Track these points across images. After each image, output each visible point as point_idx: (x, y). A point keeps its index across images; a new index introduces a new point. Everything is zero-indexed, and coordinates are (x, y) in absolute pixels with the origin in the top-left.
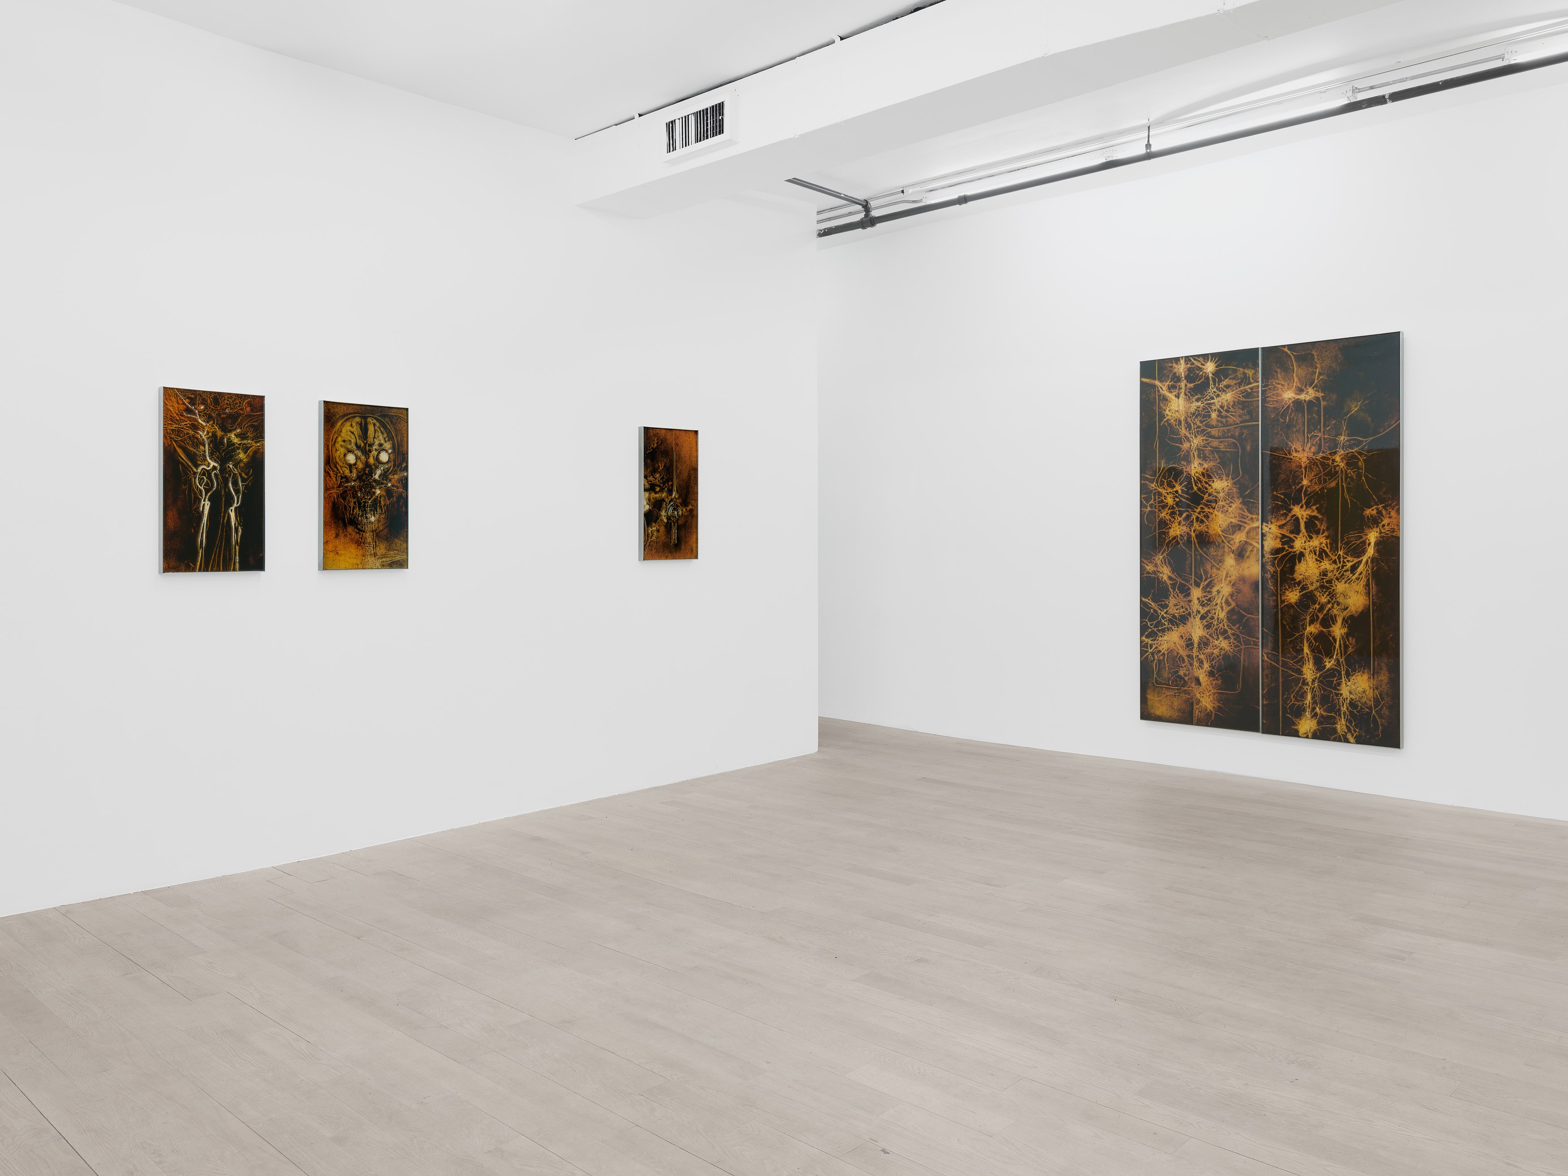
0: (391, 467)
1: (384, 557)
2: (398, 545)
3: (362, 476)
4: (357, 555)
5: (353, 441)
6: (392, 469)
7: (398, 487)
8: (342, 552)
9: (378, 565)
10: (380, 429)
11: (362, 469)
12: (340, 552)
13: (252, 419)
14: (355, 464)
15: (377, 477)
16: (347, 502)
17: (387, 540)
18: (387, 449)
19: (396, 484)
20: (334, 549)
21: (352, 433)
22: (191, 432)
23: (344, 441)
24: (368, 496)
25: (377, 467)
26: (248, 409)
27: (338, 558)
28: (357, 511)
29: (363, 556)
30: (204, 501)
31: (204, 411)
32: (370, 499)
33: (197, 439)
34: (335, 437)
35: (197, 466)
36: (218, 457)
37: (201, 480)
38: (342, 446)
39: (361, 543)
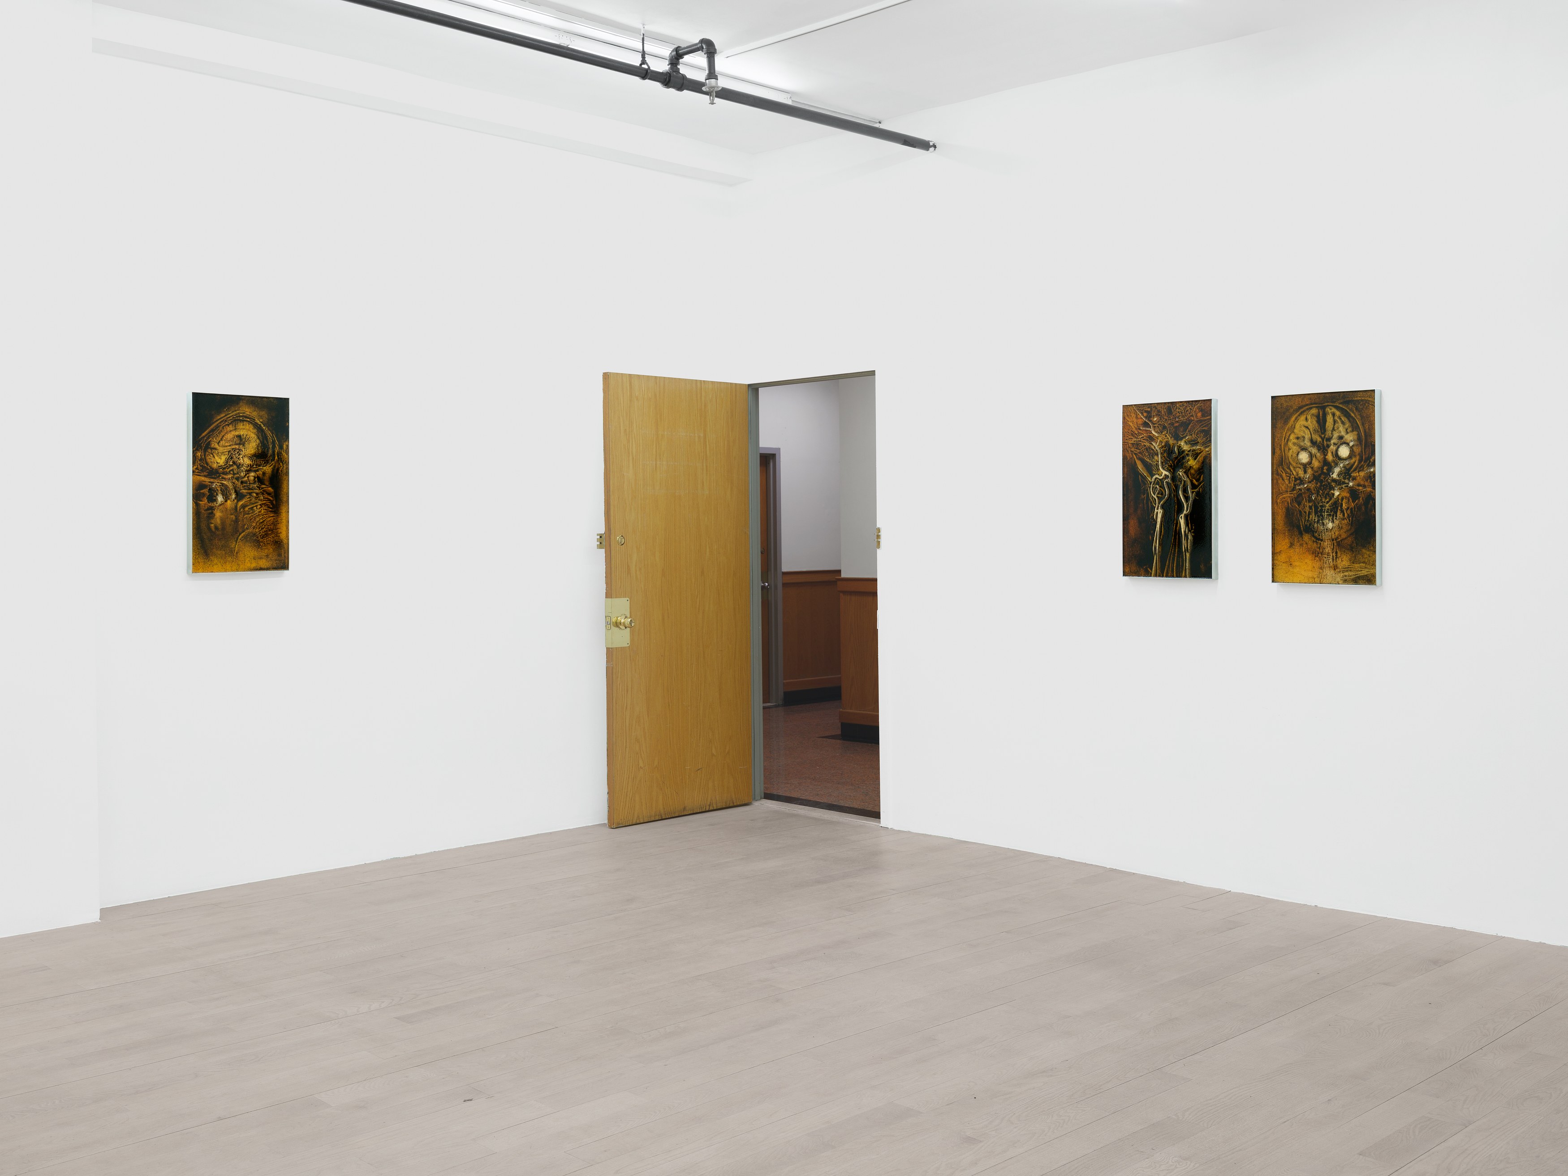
0: (1354, 463)
1: (1347, 571)
2: (1366, 556)
3: (1320, 476)
4: (1314, 567)
5: (1307, 436)
6: (1358, 465)
7: (1364, 486)
8: (1297, 563)
9: (1338, 579)
10: (1341, 419)
11: (1319, 468)
12: (1294, 564)
13: (1202, 425)
14: (1310, 463)
15: (1335, 476)
16: (1302, 506)
17: (1352, 551)
18: (1348, 441)
19: (1362, 483)
20: (1287, 560)
21: (1307, 427)
22: (1147, 444)
23: (1298, 438)
24: (1326, 498)
25: (1336, 465)
26: (1199, 414)
27: (1291, 570)
28: (1313, 517)
29: (1321, 568)
30: (1158, 509)
31: (1159, 422)
32: (1328, 502)
33: (1153, 450)
34: (1288, 435)
35: (1152, 475)
36: (1171, 466)
37: (1154, 489)
38: (1294, 444)
39: (1318, 553)
